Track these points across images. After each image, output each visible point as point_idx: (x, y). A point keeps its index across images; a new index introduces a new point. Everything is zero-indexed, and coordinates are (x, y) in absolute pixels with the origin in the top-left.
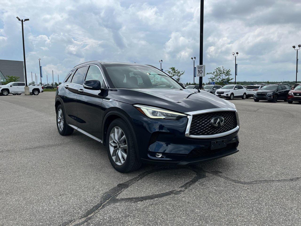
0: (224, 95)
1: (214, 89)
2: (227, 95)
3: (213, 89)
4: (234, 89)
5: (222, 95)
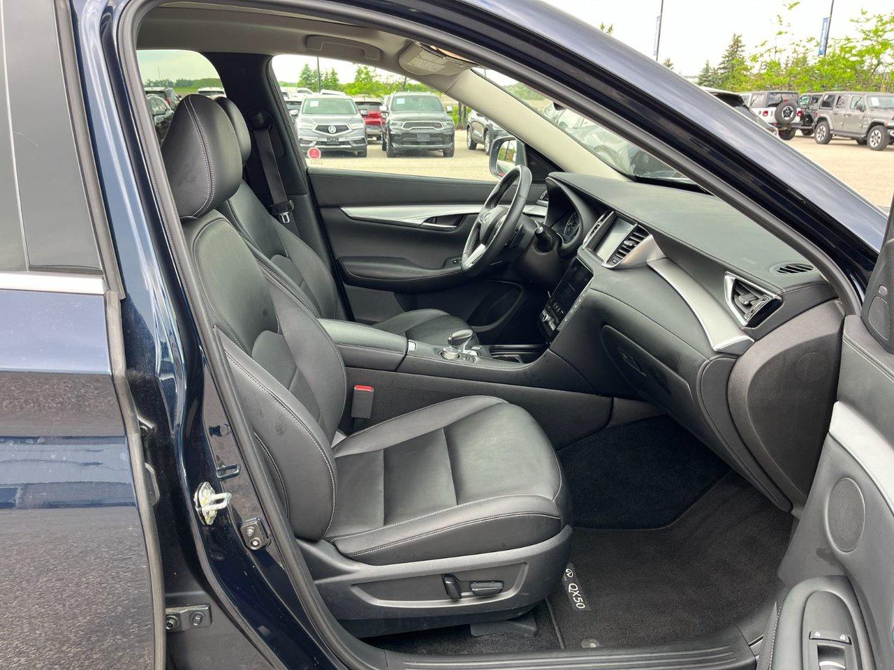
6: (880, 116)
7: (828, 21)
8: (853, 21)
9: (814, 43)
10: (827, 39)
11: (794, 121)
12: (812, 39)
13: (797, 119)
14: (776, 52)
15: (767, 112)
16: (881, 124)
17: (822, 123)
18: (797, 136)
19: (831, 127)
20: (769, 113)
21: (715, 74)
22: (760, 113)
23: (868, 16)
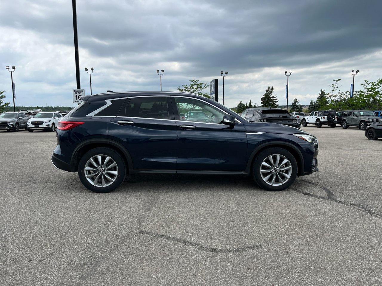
0: (44, 125)
1: (20, 117)
2: (48, 125)
3: (18, 118)
4: (54, 118)
5: (40, 126)
6: (363, 118)
7: (353, 85)
8: (363, 85)
9: (348, 93)
10: (353, 91)
11: (335, 121)
12: (348, 92)
13: (336, 120)
14: (333, 97)
15: (324, 118)
16: (364, 121)
17: (344, 121)
18: (337, 126)
19: (347, 123)
20: (325, 118)
21: (315, 105)
22: (322, 118)
23: (368, 83)
